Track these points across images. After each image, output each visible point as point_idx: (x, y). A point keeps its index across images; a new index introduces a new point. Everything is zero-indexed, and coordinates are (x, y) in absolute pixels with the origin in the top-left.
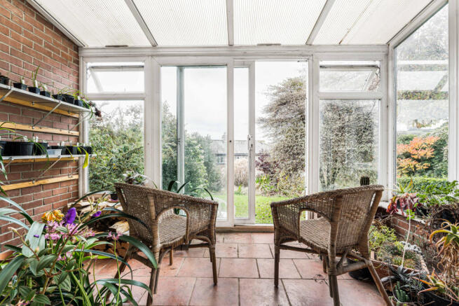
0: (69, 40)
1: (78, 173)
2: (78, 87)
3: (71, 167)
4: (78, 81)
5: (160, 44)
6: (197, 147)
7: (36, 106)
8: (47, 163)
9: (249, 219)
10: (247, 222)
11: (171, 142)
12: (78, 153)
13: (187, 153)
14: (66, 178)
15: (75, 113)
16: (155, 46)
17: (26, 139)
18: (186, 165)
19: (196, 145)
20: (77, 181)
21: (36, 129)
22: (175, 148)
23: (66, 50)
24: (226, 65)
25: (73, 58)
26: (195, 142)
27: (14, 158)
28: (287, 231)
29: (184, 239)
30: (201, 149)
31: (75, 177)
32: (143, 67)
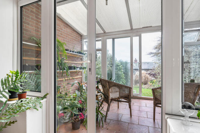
0: (79, 34)
1: (82, 75)
2: (81, 48)
3: (80, 73)
4: (82, 46)
5: (107, 31)
6: (121, 66)
7: (73, 56)
8: (76, 72)
9: (139, 94)
10: (138, 95)
11: (110, 64)
12: (83, 69)
13: (116, 69)
14: (79, 77)
15: (81, 56)
16: (105, 32)
17: (72, 65)
18: (115, 74)
19: (120, 65)
20: (82, 78)
21: (73, 62)
22: (111, 67)
23: (79, 37)
24: (130, 37)
25: (80, 39)
26: (120, 64)
27: (71, 70)
28: (158, 99)
29: (119, 98)
30: (122, 67)
31: (81, 77)
32: (101, 40)
